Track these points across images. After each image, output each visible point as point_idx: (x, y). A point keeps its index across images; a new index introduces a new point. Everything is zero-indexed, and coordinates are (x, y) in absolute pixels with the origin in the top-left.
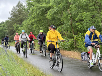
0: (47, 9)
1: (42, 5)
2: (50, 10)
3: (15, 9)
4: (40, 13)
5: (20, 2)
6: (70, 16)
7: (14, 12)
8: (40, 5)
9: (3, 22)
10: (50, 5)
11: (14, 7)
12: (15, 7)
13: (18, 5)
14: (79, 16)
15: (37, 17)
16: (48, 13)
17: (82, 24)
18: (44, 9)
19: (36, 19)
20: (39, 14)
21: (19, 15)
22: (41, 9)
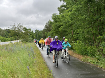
0: (60, 26)
4: (57, 28)
5: (50, 20)
6: (72, 31)
7: (46, 26)
8: (57, 24)
10: (61, 24)
12: (47, 23)
13: (49, 22)
14: (75, 31)
15: (55, 30)
16: (60, 28)
17: (76, 36)
19: (54, 31)
20: (56, 28)
21: (49, 28)
22: (57, 26)
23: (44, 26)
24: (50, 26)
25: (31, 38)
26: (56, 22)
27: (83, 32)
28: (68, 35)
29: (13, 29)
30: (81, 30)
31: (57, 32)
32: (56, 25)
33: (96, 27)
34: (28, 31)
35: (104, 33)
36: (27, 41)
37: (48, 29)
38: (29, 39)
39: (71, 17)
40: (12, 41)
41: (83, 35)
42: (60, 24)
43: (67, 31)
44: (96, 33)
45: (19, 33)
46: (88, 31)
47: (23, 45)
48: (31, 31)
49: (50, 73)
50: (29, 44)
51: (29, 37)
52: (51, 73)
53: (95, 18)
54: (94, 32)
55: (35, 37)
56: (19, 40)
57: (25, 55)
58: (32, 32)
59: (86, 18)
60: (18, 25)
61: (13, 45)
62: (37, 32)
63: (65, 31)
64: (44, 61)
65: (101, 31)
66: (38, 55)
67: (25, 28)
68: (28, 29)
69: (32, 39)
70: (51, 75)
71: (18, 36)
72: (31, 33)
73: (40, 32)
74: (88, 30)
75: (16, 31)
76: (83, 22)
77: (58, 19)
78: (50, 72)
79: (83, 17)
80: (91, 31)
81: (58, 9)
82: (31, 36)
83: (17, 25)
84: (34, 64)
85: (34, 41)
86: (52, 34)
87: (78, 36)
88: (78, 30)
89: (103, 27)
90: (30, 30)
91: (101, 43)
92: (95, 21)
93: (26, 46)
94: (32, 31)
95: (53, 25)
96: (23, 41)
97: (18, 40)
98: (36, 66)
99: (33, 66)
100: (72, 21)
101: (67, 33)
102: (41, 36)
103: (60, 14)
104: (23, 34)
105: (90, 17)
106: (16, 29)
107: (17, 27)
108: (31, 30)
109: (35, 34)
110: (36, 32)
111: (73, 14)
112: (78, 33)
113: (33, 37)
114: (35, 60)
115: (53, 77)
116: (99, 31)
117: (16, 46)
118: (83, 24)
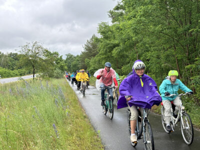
1: (110, 41)
2: (116, 48)
3: (89, 43)
4: (108, 50)
5: (94, 35)
6: (136, 56)
7: (88, 46)
8: (108, 42)
9: (78, 56)
10: (116, 42)
11: (88, 41)
13: (92, 39)
14: (143, 55)
15: (105, 54)
16: (114, 51)
18: (112, 45)
19: (103, 56)
20: (106, 50)
21: (93, 49)
22: (109, 45)
23: (84, 46)
24: (94, 46)
25: (58, 71)
26: (106, 38)
27: (158, 57)
28: (129, 63)
29: (24, 53)
30: (155, 54)
31: (108, 57)
32: (107, 45)
33: (183, 46)
34: (53, 57)
35: (197, 59)
36: (51, 76)
37: (91, 52)
38: (55, 71)
39: (135, 28)
40: (23, 77)
41: (158, 63)
42: (114, 43)
43: (127, 57)
44: (182, 59)
45: (35, 62)
46: (168, 56)
47: (44, 83)
48: (59, 57)
49: (96, 137)
50: (55, 82)
51: (54, 68)
52: (98, 136)
53: (180, 30)
54: (179, 56)
55: (66, 67)
56: (35, 75)
57: (49, 102)
58: (61, 59)
59: (163, 30)
60: (34, 45)
61: (25, 83)
62: (70, 57)
63: (123, 56)
64: (84, 114)
65: (193, 54)
66: (73, 103)
67: (47, 51)
68: (52, 52)
69: (60, 71)
70: (98, 141)
71: (33, 66)
72: (58, 61)
73: (75, 57)
74: (168, 52)
75: (31, 56)
76: (158, 38)
77: (110, 33)
78: (96, 134)
79: (158, 28)
80: (174, 56)
81: (110, 14)
82: (59, 66)
83: (32, 45)
84: (66, 119)
85: (64, 76)
86: (99, 61)
87: (148, 65)
88: (149, 54)
89: (195, 48)
90: (56, 54)
91: (191, 78)
92: (180, 36)
93: (49, 85)
94: (61, 57)
95: (100, 45)
96: (43, 77)
97: (34, 73)
98: (70, 124)
99: (64, 123)
100: (136, 35)
101: (128, 60)
102: (79, 66)
103: (113, 22)
104: (44, 63)
105: (171, 28)
106: (30, 53)
107: (31, 49)
108: (58, 55)
109: (65, 62)
110: (67, 59)
111: (139, 22)
112: (148, 60)
113: (62, 68)
114: (67, 112)
115: (102, 143)
116: (189, 55)
117: (31, 85)
118: (157, 42)
